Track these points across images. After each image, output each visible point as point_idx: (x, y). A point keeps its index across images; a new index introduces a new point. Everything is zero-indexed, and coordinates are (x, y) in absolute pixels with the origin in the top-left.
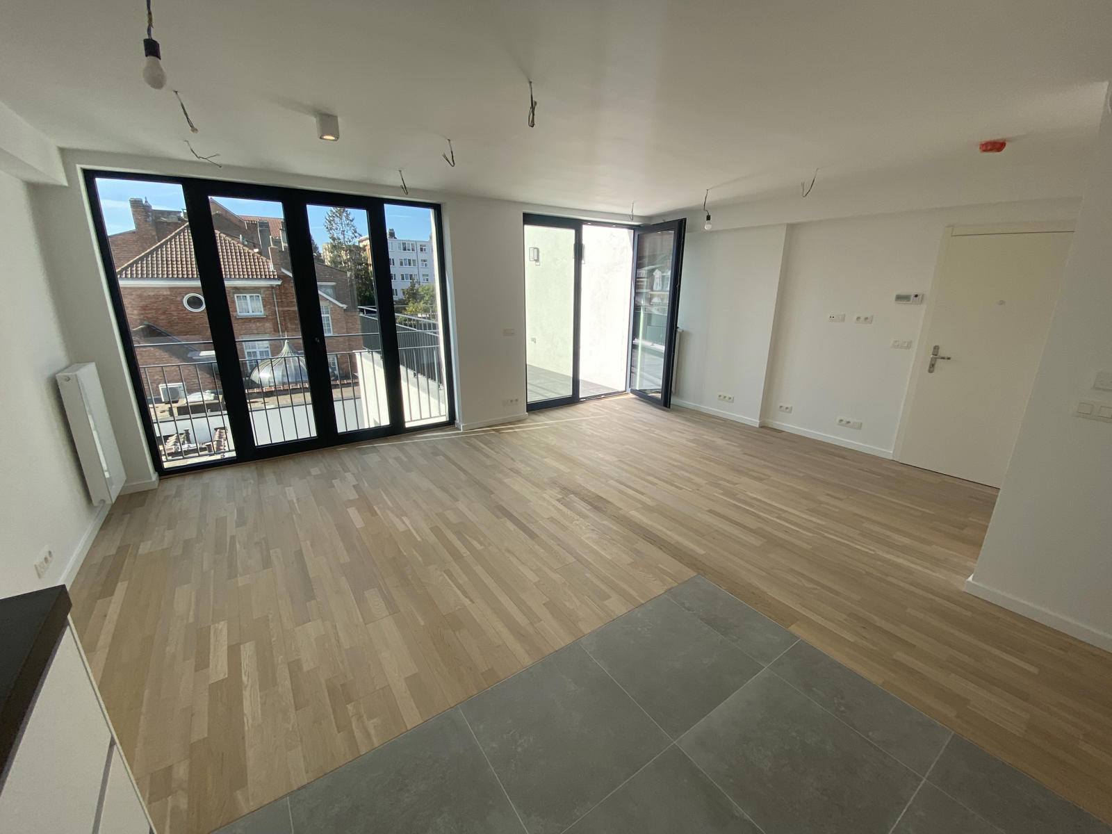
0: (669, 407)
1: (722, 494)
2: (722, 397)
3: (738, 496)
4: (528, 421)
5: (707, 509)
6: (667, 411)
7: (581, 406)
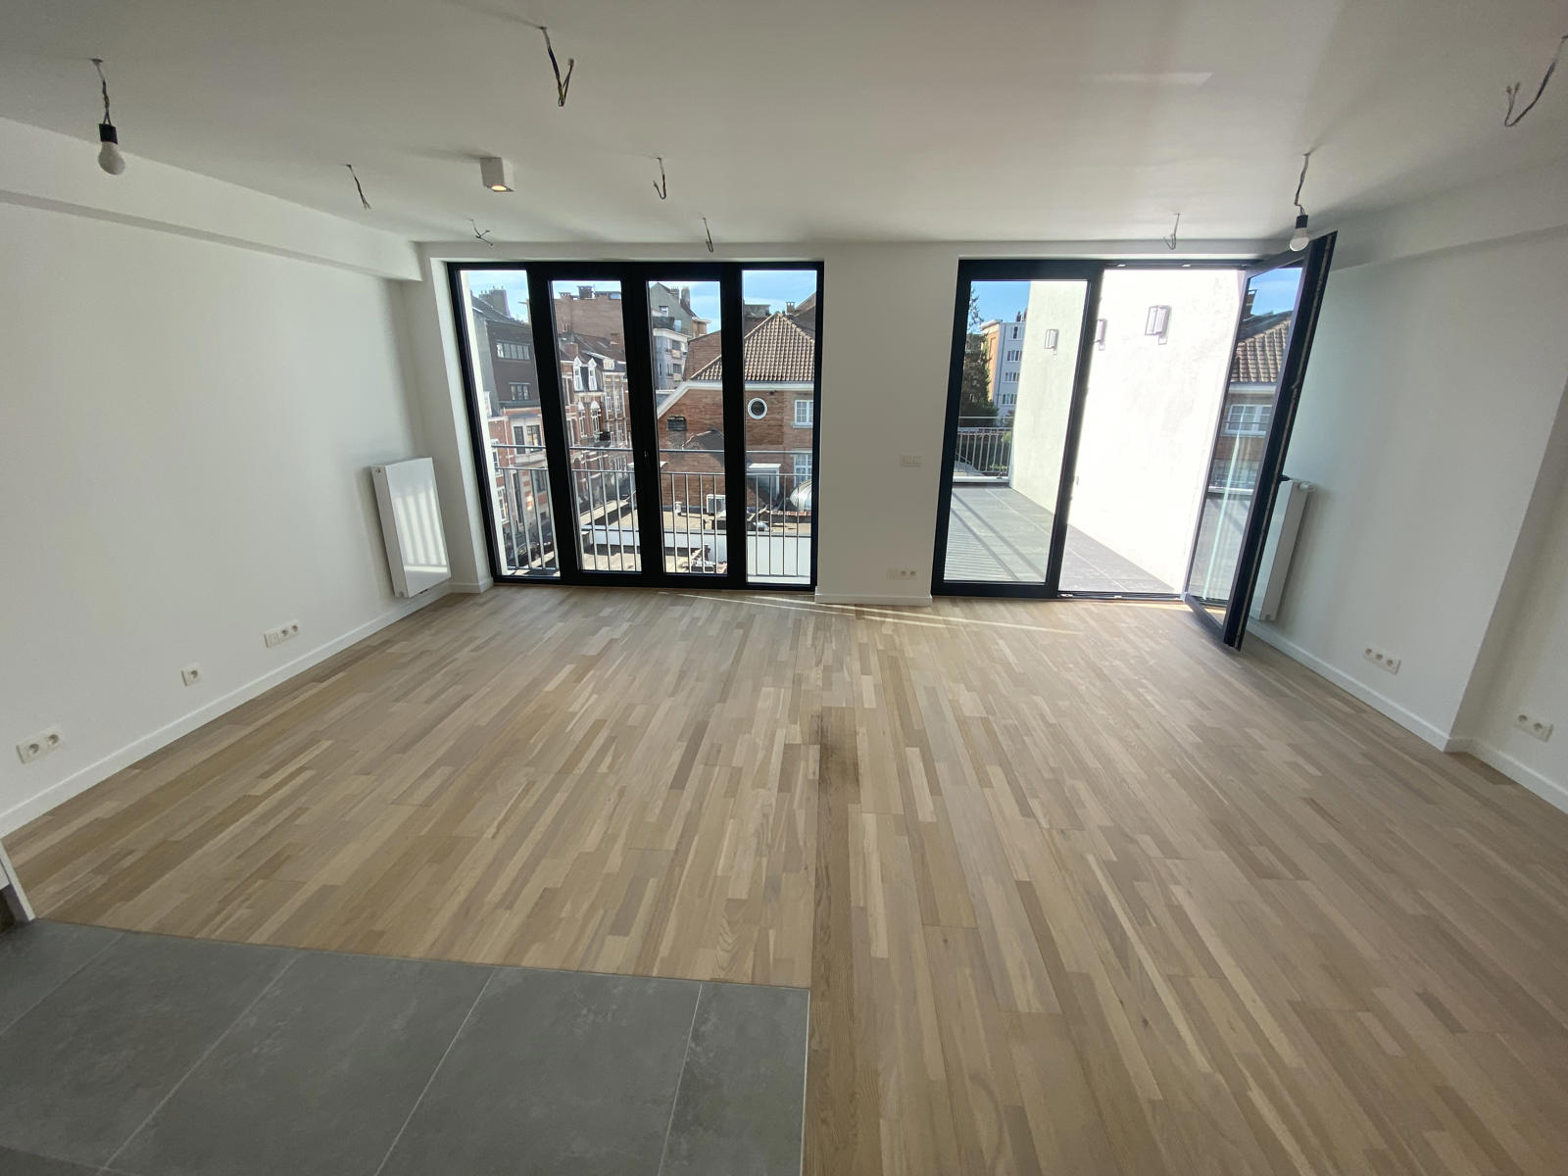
0: (1239, 648)
1: (1106, 865)
2: (1373, 655)
3: (1141, 887)
4: (929, 610)
5: (1023, 876)
6: (1229, 653)
7: (1056, 607)
